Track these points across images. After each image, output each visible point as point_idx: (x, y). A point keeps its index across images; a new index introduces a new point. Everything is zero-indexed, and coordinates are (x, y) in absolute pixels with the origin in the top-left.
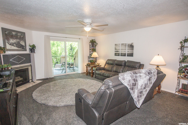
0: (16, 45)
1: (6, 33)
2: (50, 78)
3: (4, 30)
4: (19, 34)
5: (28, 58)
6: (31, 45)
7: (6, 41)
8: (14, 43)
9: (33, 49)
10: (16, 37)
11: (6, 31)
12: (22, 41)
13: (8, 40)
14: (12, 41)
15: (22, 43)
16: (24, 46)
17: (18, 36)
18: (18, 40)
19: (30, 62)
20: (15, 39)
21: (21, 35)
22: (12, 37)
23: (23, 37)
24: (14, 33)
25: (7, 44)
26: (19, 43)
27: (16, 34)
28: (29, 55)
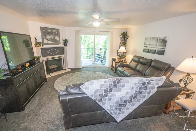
0: (52, 40)
1: (44, 31)
2: (78, 68)
3: (42, 28)
4: (54, 31)
5: (61, 51)
6: (64, 39)
7: (44, 37)
8: (50, 39)
9: (65, 42)
10: (51, 33)
11: (43, 29)
12: (56, 37)
13: (45, 36)
14: (48, 37)
15: (57, 38)
16: (58, 41)
17: (53, 32)
18: (53, 36)
19: (63, 53)
20: (51, 35)
21: (56, 31)
22: (49, 34)
23: (57, 33)
24: (50, 30)
25: (45, 40)
26: (54, 38)
27: (52, 31)
28: (63, 48)
